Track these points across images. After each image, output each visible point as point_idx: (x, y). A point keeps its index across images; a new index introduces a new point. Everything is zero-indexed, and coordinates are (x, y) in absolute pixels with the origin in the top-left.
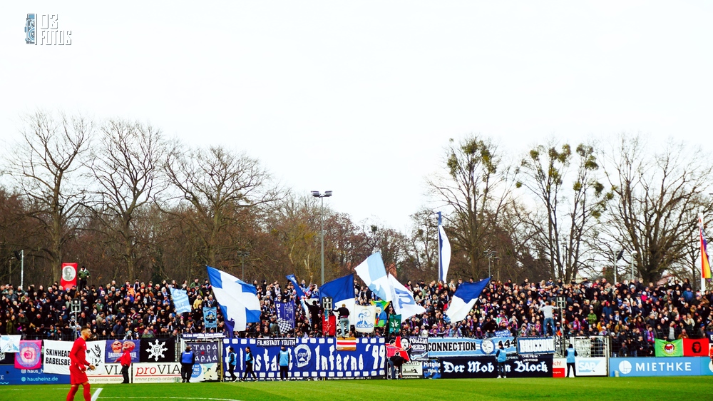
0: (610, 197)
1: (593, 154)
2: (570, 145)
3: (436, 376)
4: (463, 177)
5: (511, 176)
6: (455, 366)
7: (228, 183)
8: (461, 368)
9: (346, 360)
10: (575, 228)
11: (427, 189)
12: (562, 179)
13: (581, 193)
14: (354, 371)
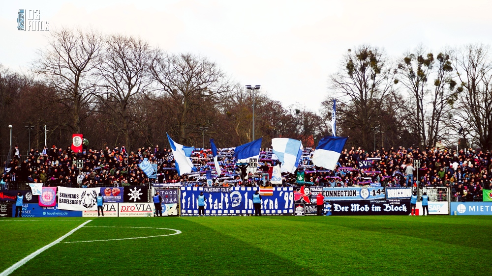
0: (460, 90)
1: (449, 60)
2: (433, 54)
3: (329, 214)
4: (357, 76)
5: (391, 76)
6: (342, 207)
7: (194, 80)
8: (346, 209)
9: (266, 202)
10: (435, 112)
11: (332, 84)
12: (427, 77)
13: (440, 87)
14: (271, 209)
